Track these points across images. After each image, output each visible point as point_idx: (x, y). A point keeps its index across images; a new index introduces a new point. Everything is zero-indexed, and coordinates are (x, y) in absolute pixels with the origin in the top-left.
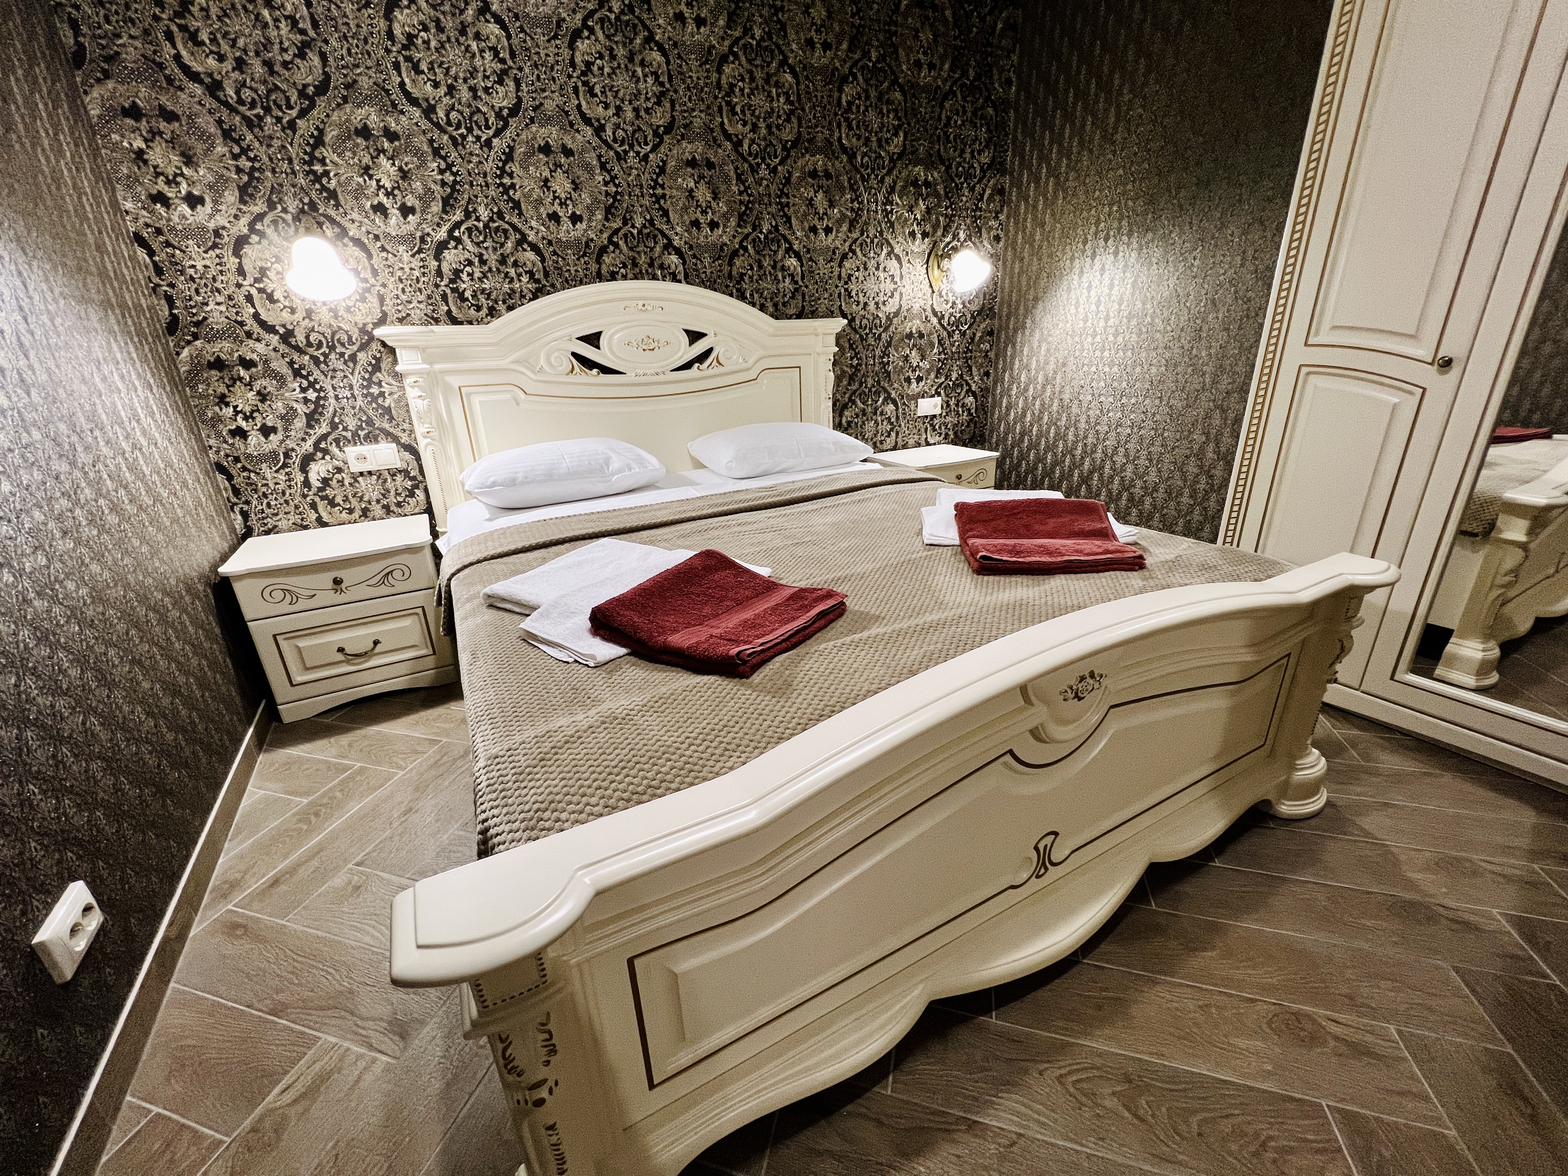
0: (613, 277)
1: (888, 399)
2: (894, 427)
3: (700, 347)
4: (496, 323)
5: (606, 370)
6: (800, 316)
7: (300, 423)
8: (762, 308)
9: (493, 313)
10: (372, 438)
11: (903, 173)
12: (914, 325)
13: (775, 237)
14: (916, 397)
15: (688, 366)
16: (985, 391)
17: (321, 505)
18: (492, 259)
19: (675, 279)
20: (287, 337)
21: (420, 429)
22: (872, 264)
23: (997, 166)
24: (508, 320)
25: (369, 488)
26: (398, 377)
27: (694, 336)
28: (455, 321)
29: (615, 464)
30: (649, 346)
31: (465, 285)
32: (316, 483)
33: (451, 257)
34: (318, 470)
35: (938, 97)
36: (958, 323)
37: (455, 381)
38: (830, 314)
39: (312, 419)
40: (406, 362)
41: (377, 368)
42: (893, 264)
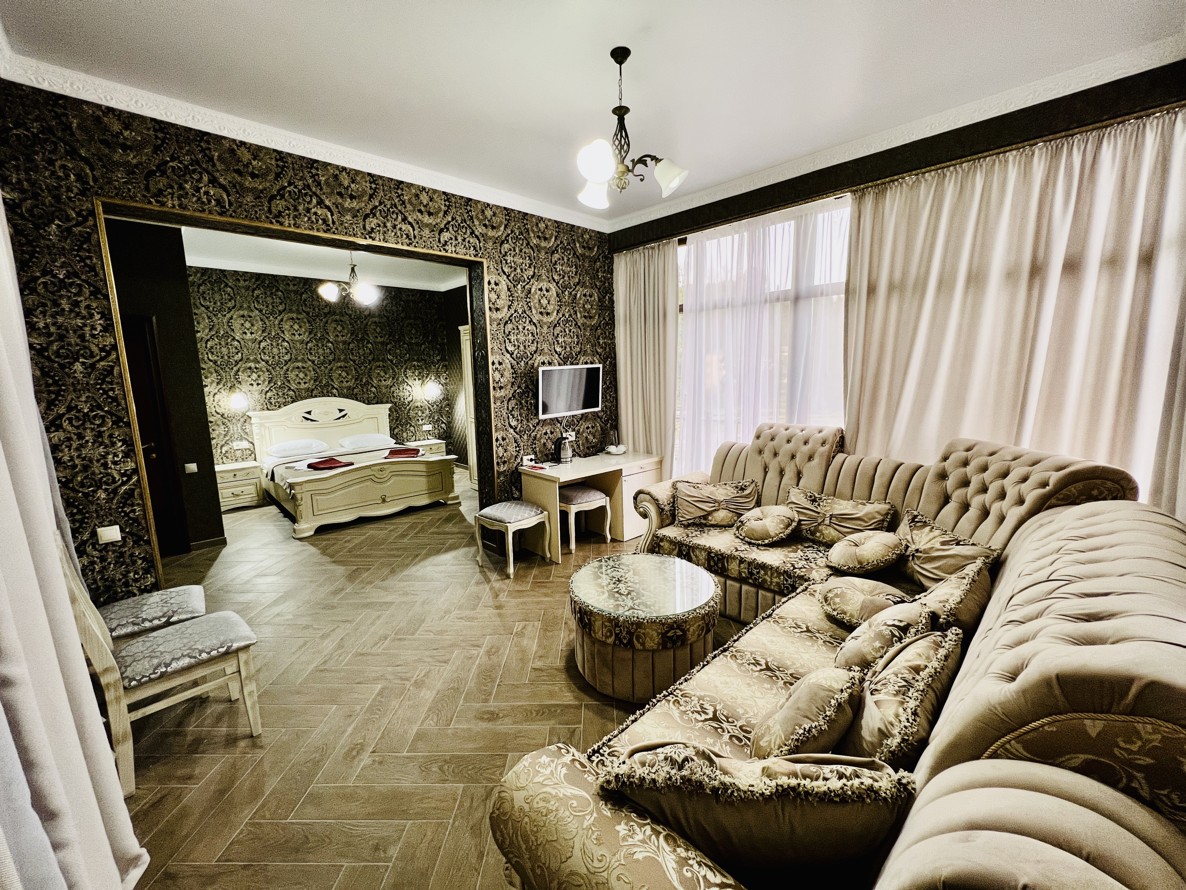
0: (316, 396)
1: (411, 425)
2: (414, 434)
3: (343, 413)
4: (280, 410)
5: (312, 420)
6: (377, 403)
7: (222, 437)
8: (364, 402)
9: (279, 407)
10: (241, 440)
11: (409, 364)
12: (419, 404)
13: (367, 383)
14: (422, 425)
15: (339, 418)
16: (449, 423)
17: (224, 458)
18: (280, 394)
19: (335, 396)
20: (222, 415)
21: (255, 437)
22: (401, 388)
23: (443, 359)
24: (284, 409)
25: (239, 454)
26: (251, 424)
27: (341, 411)
28: (268, 409)
29: (314, 445)
30: (326, 414)
31: (273, 401)
32: (224, 452)
33: (269, 394)
34: (224, 449)
35: (418, 344)
36: (435, 403)
37: (267, 425)
38: (387, 402)
39: (225, 435)
40: (253, 421)
41: (245, 422)
42: (408, 388)
